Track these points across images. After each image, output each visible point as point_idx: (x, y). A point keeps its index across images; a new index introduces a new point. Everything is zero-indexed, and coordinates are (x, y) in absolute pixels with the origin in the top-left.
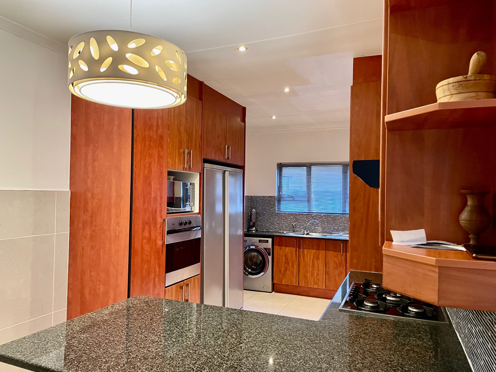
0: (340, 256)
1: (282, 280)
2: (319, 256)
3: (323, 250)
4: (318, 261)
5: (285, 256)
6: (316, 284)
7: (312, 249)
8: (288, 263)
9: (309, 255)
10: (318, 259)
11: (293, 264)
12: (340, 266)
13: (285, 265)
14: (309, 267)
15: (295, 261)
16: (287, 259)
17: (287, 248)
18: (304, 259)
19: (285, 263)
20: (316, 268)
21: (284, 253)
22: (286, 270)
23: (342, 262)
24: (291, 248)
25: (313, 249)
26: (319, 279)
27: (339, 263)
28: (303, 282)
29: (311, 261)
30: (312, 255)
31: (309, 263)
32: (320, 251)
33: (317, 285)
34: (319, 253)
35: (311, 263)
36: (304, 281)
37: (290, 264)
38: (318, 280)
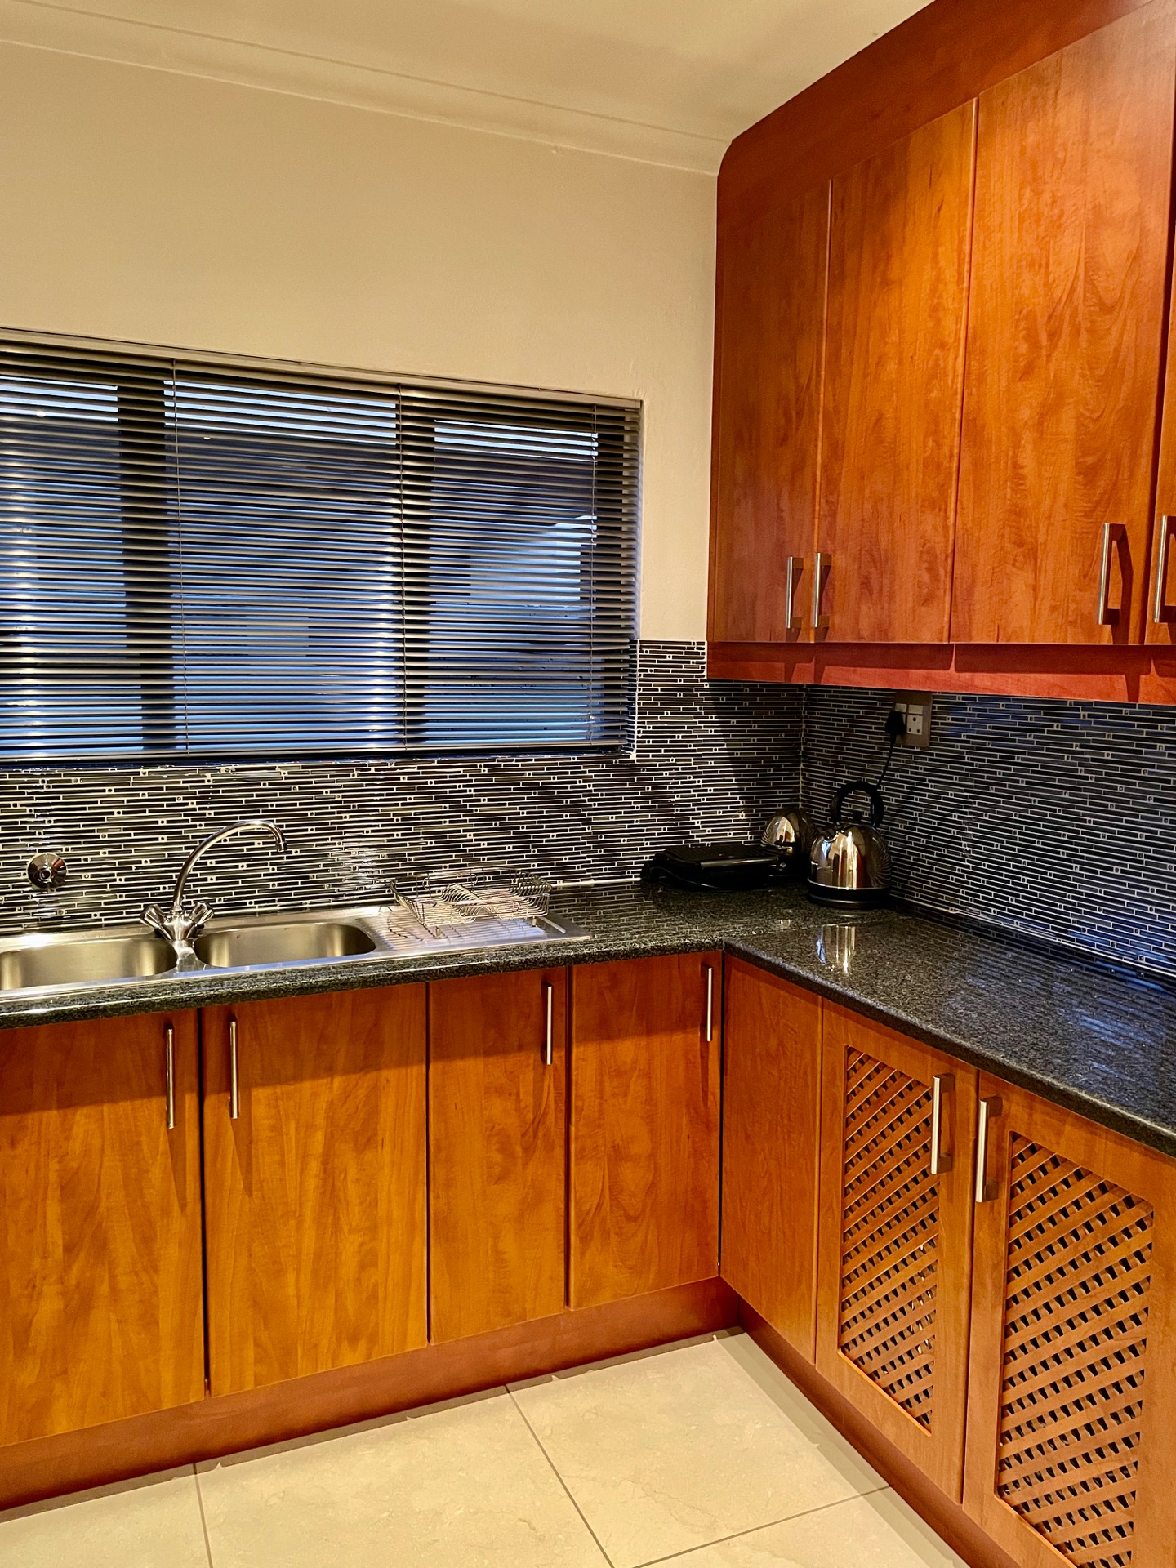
0: (528, 1077)
1: (42, 1408)
2: (374, 1112)
3: (404, 1062)
4: (368, 1155)
5: (67, 1189)
6: (353, 1340)
7: (315, 1076)
8: (101, 1246)
9: (293, 1126)
10: (366, 1139)
11: (147, 1240)
12: (528, 1150)
13: (67, 1268)
14: (293, 1222)
15: (166, 1212)
16: (92, 1211)
17: (83, 1120)
18: (248, 1165)
19: (70, 1249)
20: (353, 1215)
21: (54, 1165)
22: (79, 1306)
23: (545, 1114)
24: (124, 1107)
25: (330, 1071)
26: (381, 1295)
27: (523, 1136)
28: (250, 1353)
29: (314, 1167)
30: (320, 1120)
31: (292, 1195)
32: (385, 1073)
33: (362, 1345)
34: (375, 1090)
35: (312, 1183)
36: (257, 1344)
37: (123, 1245)
38: (373, 1298)
